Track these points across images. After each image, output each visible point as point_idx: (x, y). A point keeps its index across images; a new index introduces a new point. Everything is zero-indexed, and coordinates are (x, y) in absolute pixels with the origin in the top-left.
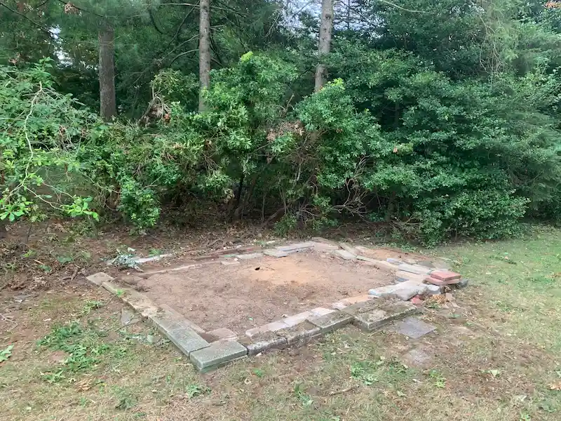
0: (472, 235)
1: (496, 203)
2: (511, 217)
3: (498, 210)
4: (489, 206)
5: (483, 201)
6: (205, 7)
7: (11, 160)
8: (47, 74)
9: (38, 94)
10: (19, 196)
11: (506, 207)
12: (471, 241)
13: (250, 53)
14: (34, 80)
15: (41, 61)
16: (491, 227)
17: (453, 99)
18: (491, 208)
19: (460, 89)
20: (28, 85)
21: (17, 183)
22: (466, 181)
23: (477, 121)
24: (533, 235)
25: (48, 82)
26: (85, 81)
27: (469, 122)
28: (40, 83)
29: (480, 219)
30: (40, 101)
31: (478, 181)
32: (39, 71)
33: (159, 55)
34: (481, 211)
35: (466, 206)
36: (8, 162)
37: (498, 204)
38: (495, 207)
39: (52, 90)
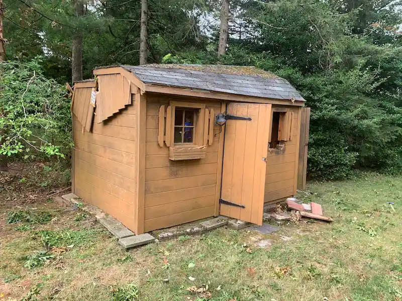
0: (319, 176)
1: (334, 155)
2: (346, 165)
3: (336, 160)
4: (330, 158)
5: (326, 154)
6: (144, 22)
7: (12, 119)
8: (39, 66)
9: (32, 78)
10: (16, 142)
11: (342, 158)
12: (319, 181)
13: (169, 55)
14: (30, 70)
15: (36, 58)
16: (332, 172)
17: (305, 87)
18: (331, 159)
19: (309, 80)
20: (26, 73)
21: (16, 134)
22: (314, 140)
23: (320, 101)
24: (362, 177)
25: (39, 71)
26: (62, 68)
27: (315, 101)
28: (34, 71)
29: (324, 165)
30: (33, 83)
31: (322, 140)
32: (34, 63)
33: (113, 53)
34: (324, 160)
35: (313, 157)
36: (10, 120)
37: (336, 156)
38: (334, 158)
39: (42, 76)
